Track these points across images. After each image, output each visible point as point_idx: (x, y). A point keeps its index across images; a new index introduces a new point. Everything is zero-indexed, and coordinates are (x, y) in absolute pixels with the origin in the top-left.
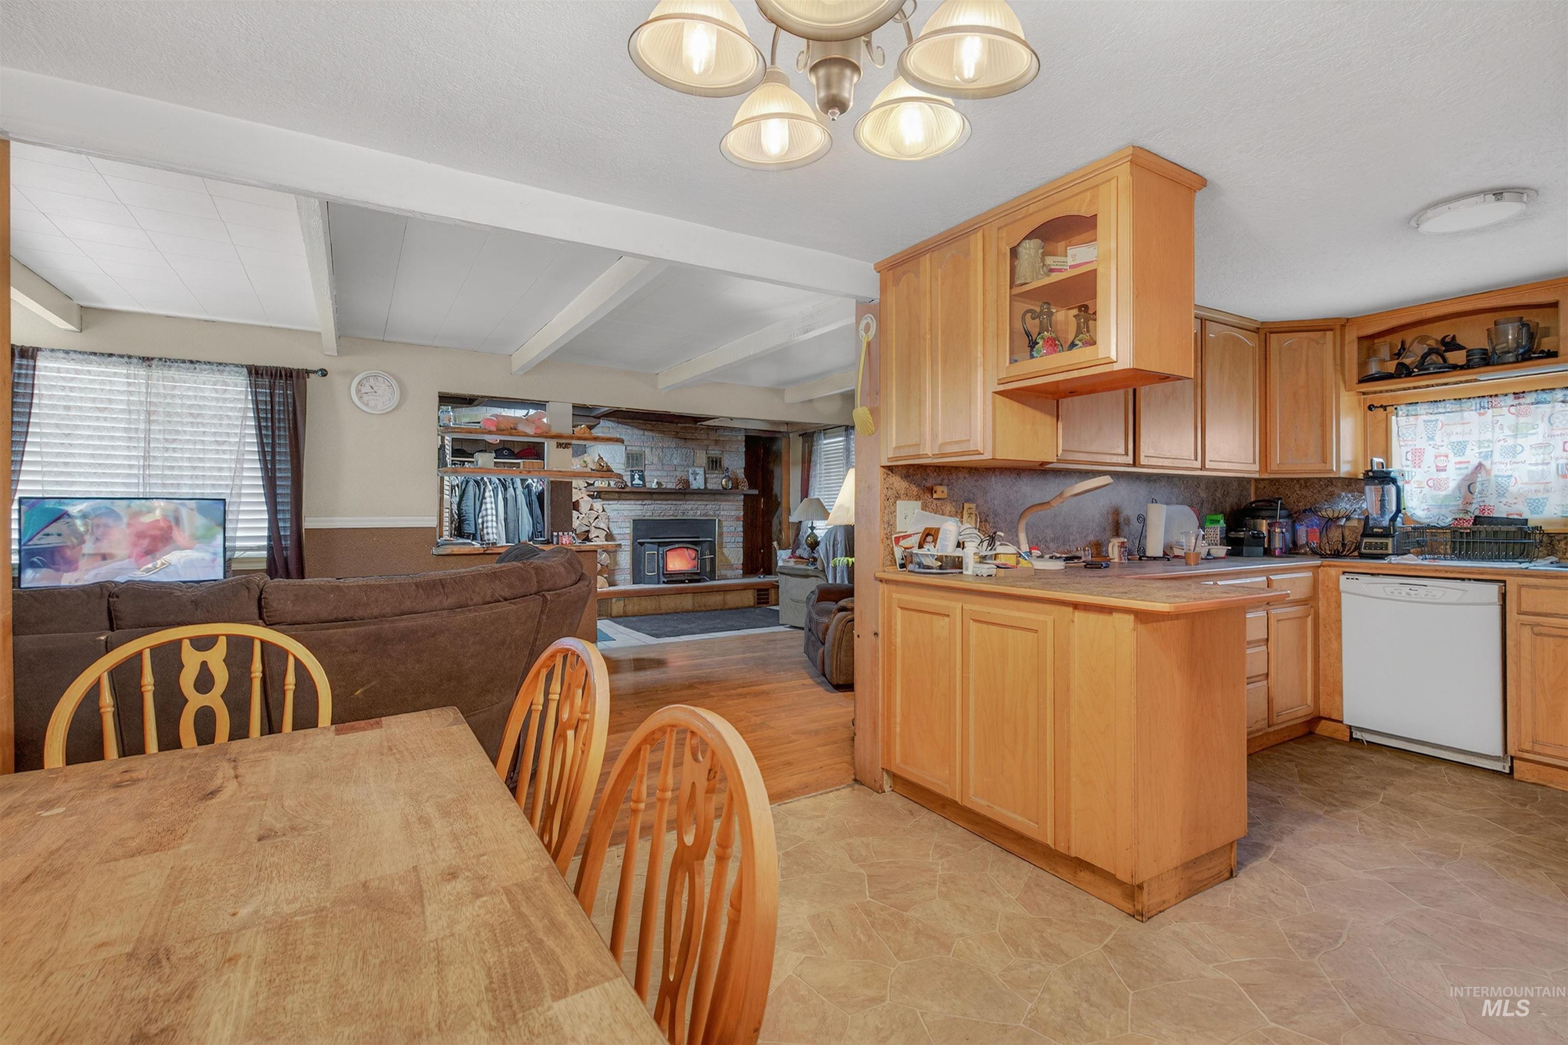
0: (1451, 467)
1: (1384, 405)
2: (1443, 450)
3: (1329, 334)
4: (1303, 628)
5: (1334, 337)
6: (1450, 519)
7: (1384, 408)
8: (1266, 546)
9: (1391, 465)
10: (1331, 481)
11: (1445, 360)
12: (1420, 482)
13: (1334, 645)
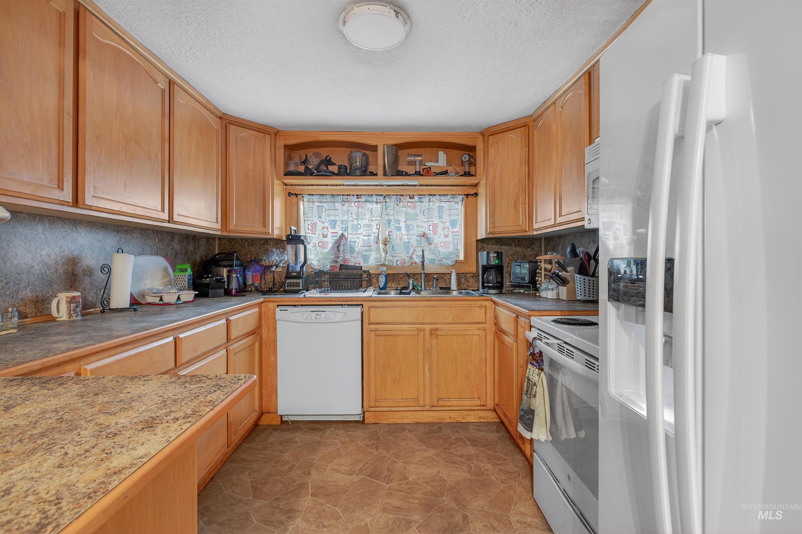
0: (330, 235)
1: (297, 193)
2: (326, 224)
3: (268, 137)
4: (252, 352)
5: (271, 138)
6: (329, 266)
7: (296, 195)
8: (226, 287)
9: (300, 232)
10: (266, 241)
11: (327, 168)
12: (315, 244)
13: (273, 358)
